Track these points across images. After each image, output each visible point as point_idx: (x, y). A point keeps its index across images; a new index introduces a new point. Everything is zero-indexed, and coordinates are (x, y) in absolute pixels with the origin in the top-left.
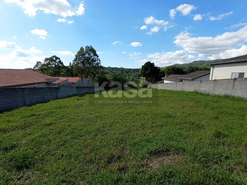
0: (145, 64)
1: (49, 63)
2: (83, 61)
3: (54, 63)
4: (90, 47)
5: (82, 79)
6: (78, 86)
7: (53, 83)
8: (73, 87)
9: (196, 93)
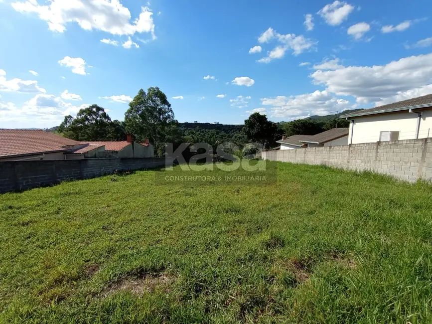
0: (250, 118)
1: (86, 117)
2: (143, 113)
3: (95, 117)
4: (156, 90)
5: (133, 144)
6: (125, 155)
7: (75, 152)
8: (115, 159)
9: (324, 167)
